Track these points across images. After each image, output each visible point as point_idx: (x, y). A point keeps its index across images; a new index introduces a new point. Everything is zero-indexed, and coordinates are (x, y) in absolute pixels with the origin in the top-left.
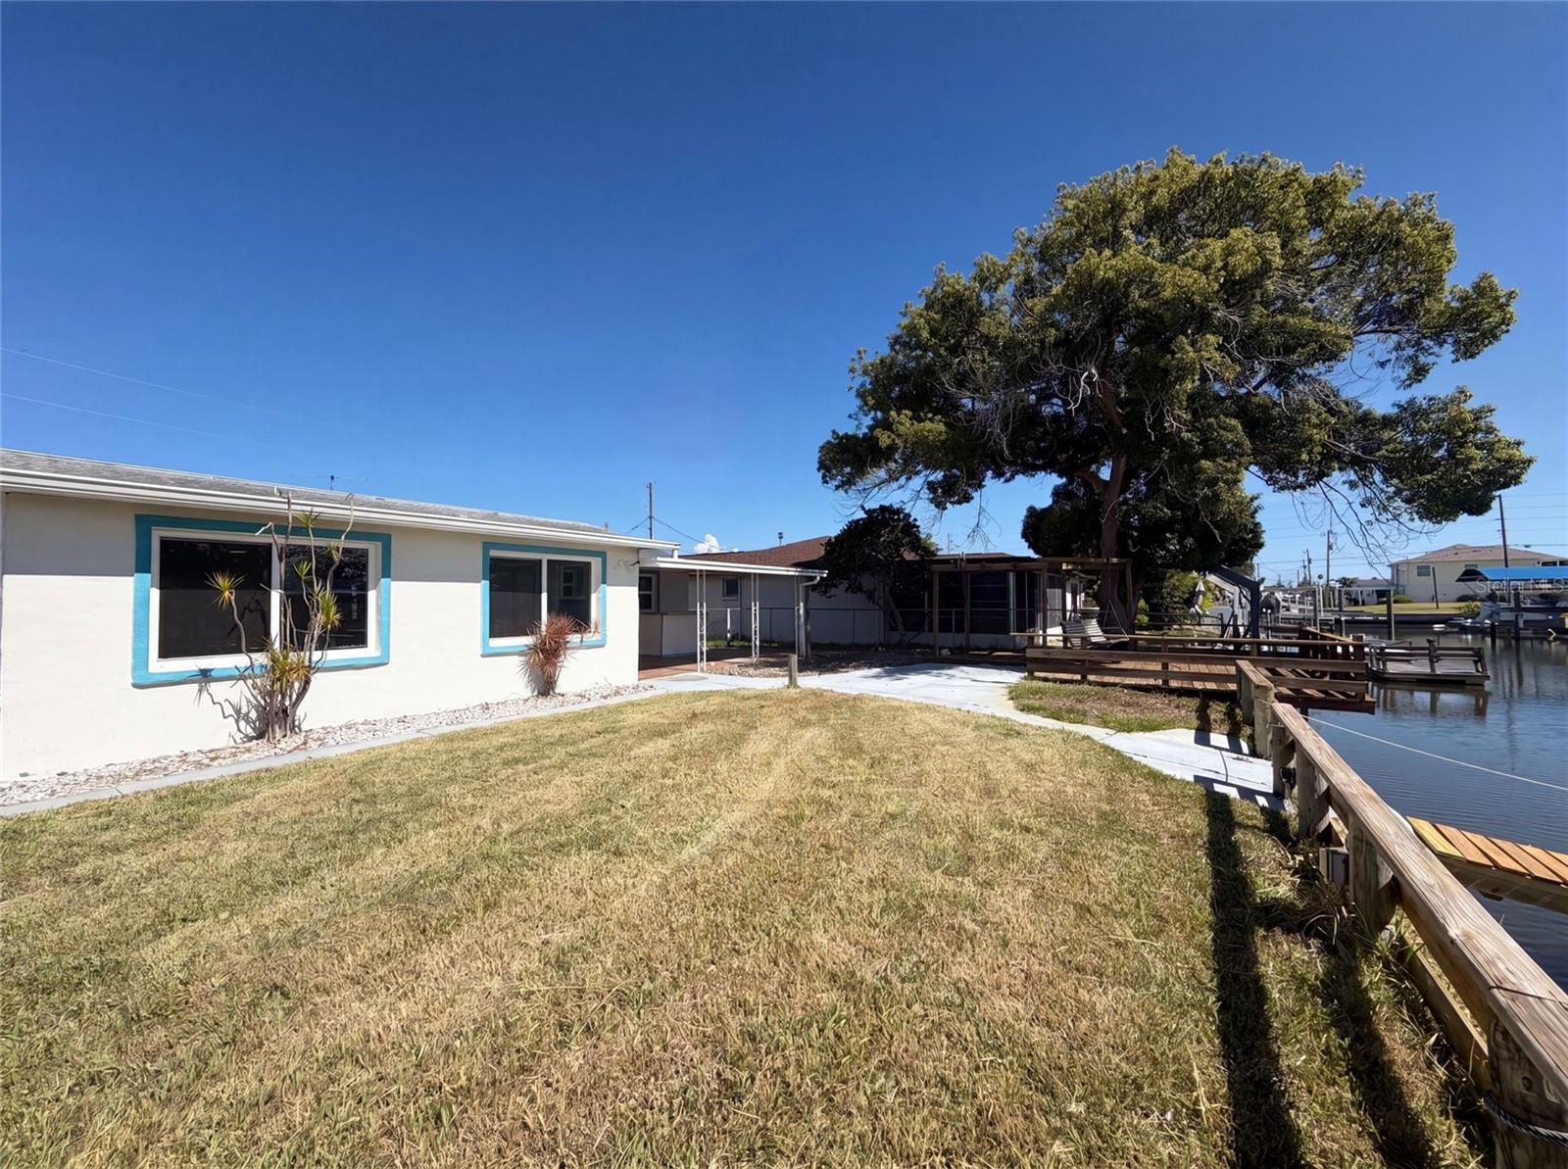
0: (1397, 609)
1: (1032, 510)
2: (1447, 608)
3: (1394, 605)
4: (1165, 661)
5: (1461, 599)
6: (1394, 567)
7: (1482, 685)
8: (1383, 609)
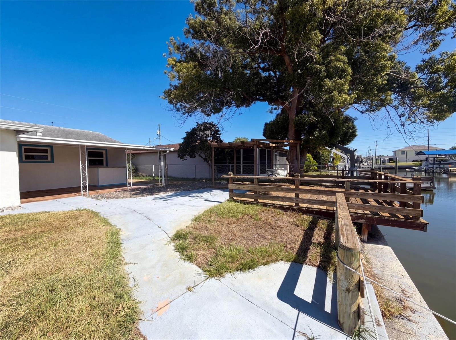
0: (399, 164)
1: (266, 124)
2: (411, 164)
3: (398, 163)
4: (297, 192)
5: (413, 161)
6: (395, 152)
7: (433, 191)
8: (394, 164)
